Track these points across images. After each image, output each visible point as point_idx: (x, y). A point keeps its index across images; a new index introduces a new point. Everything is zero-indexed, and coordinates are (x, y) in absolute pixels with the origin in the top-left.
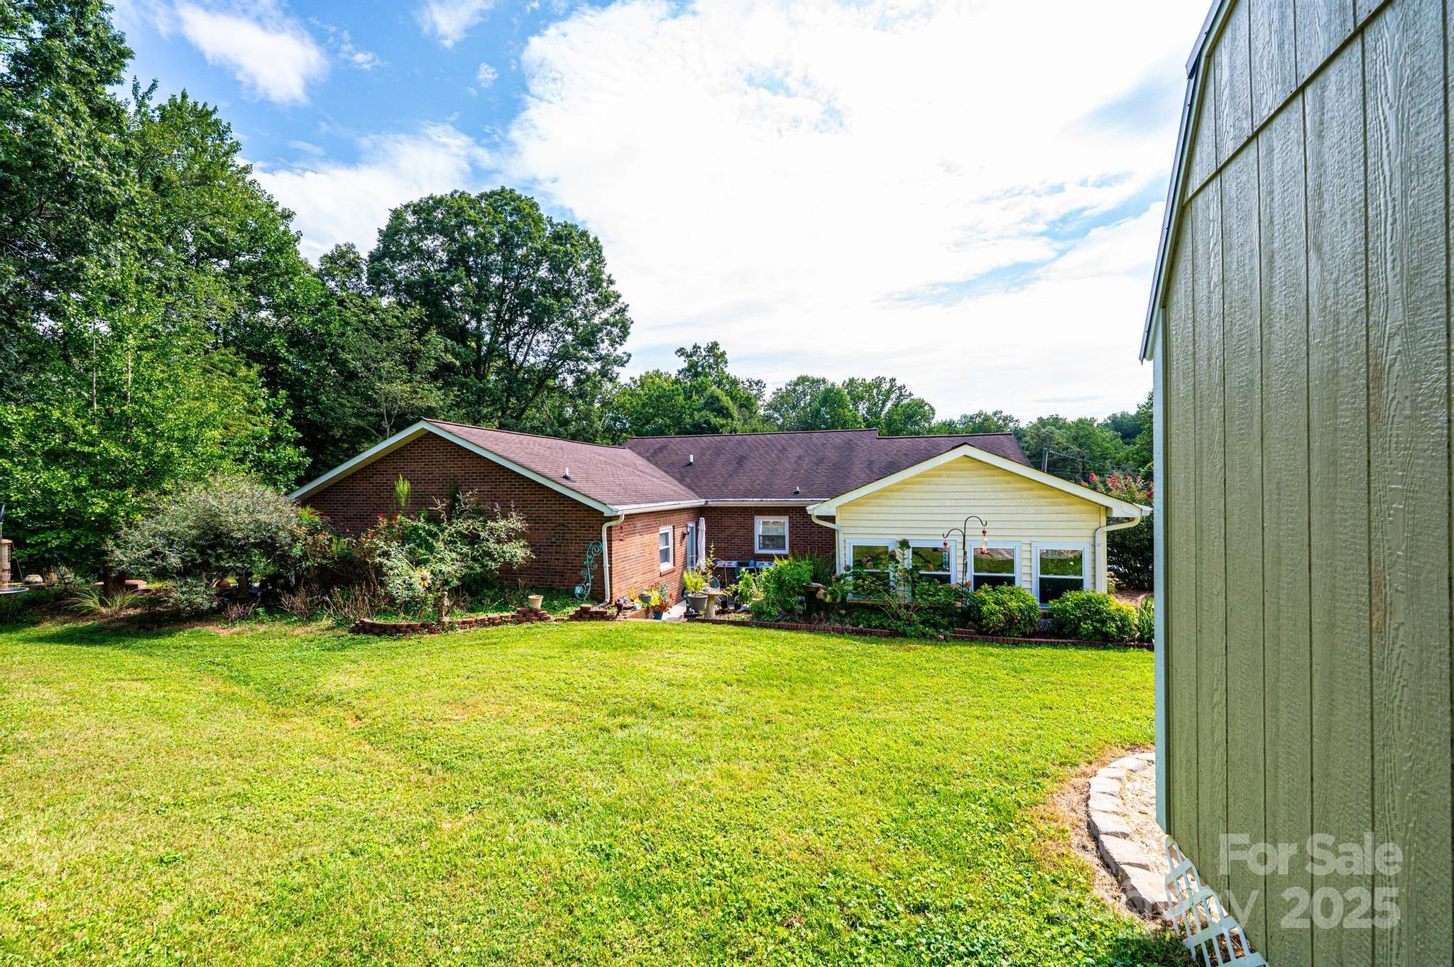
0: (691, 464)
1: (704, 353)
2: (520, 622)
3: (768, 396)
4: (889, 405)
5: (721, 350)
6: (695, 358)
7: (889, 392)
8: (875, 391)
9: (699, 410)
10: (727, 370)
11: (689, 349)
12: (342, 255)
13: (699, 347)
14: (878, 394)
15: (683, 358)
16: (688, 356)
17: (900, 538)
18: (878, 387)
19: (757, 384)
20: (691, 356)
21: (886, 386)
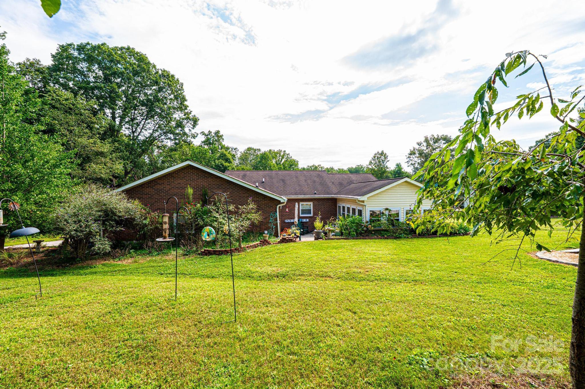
0: (263, 182)
1: (213, 135)
2: (263, 246)
3: (239, 155)
4: (283, 160)
5: (221, 134)
6: (209, 136)
7: (284, 155)
8: (278, 155)
9: (218, 159)
10: (223, 143)
11: (206, 132)
12: (32, 64)
13: (211, 132)
14: (279, 156)
15: (203, 136)
16: (206, 135)
17: (385, 207)
18: (280, 154)
19: (235, 149)
20: (207, 136)
21: (282, 154)
